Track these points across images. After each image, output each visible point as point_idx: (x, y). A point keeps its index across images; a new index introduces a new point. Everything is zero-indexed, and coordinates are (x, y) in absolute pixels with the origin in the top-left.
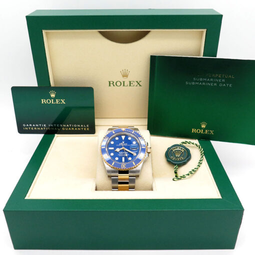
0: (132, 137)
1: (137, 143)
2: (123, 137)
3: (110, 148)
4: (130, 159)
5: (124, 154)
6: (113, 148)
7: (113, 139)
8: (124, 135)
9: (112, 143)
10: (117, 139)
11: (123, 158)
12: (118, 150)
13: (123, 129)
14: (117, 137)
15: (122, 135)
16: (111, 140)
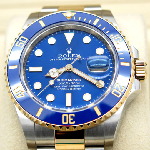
0: (92, 36)
1: (108, 52)
2: (69, 37)
3: (32, 69)
4: (87, 97)
5: (70, 83)
6: (39, 69)
7: (41, 43)
8: (71, 30)
9: (39, 53)
10: (52, 41)
11: (69, 96)
12: (54, 73)
13: (69, 14)
14: (50, 35)
15: (67, 31)
16: (35, 47)
